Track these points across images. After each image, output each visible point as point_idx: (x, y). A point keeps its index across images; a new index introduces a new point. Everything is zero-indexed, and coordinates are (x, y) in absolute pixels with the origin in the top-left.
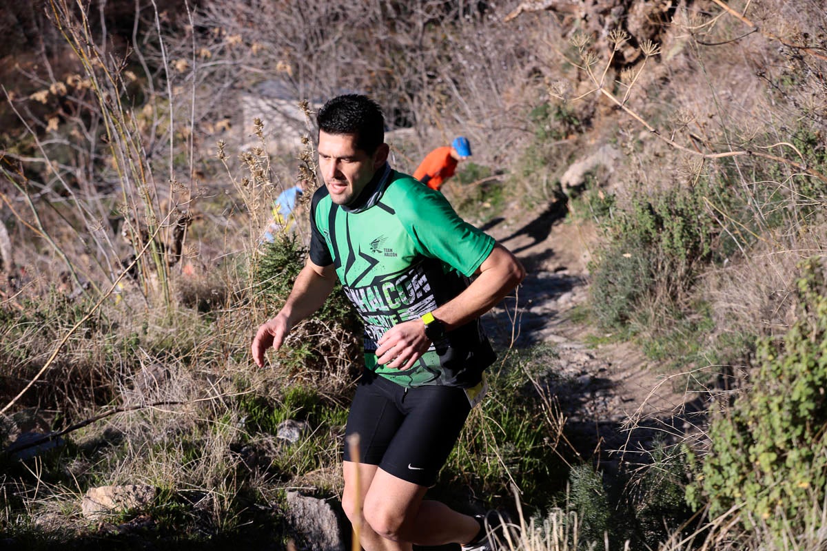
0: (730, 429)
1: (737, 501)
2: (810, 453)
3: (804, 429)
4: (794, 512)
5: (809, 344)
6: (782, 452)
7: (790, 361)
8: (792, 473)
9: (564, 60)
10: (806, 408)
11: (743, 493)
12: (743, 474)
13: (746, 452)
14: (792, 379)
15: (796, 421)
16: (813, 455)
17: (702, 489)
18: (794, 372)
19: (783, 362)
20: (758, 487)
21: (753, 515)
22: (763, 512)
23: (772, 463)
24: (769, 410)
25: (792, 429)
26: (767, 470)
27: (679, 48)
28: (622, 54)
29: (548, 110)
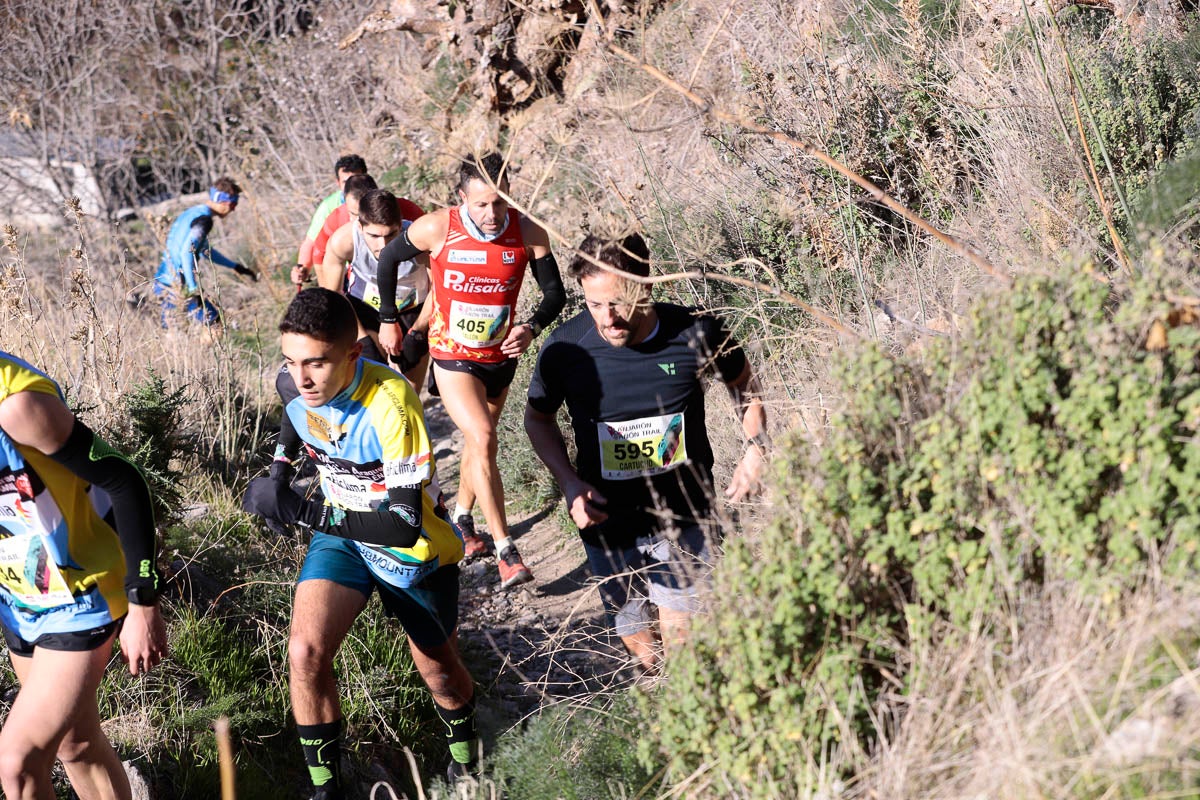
0: (694, 664)
1: (707, 758)
2: (800, 692)
3: (792, 660)
4: (782, 771)
5: (794, 548)
6: (763, 692)
7: (768, 572)
8: (778, 720)
9: (426, 100)
10: (793, 634)
11: (714, 748)
12: (714, 723)
13: (716, 692)
14: (773, 594)
15: (780, 650)
16: (804, 694)
17: (659, 743)
18: (775, 587)
19: (760, 573)
20: (733, 739)
21: (728, 775)
22: (742, 773)
23: (751, 708)
24: (745, 638)
25: (775, 660)
26: (745, 716)
27: (589, 81)
28: (509, 90)
29: (406, 173)
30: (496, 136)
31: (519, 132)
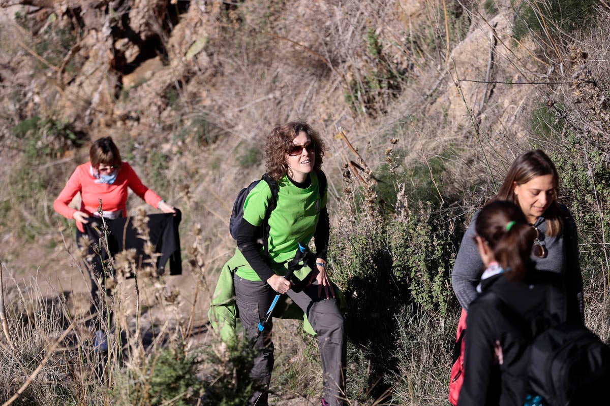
27: (200, 45)
28: (123, 53)
29: (39, 123)
30: (113, 91)
31: (139, 88)
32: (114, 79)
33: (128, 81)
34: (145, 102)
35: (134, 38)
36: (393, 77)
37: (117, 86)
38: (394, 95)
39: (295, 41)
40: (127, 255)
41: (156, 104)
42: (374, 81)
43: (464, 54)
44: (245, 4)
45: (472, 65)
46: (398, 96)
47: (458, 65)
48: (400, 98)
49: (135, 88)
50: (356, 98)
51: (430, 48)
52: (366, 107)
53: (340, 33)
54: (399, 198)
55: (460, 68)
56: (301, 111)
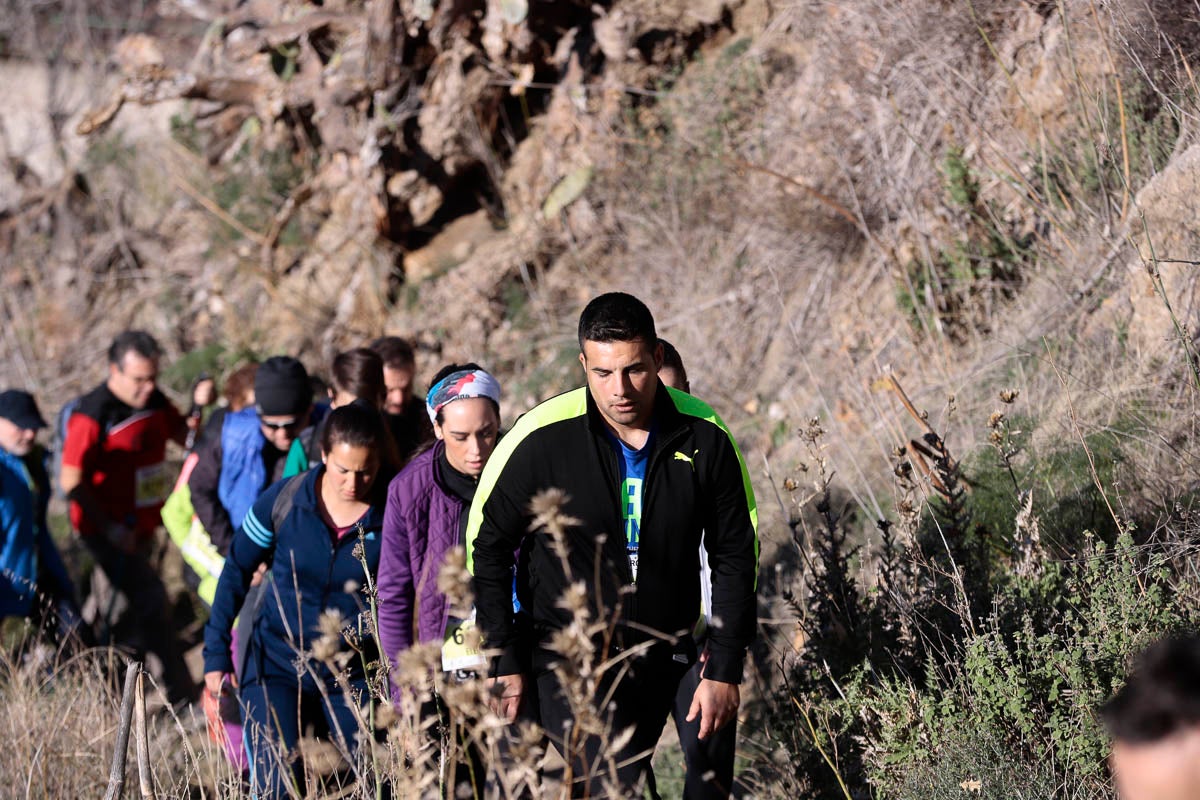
27: (575, 184)
28: (406, 205)
29: (221, 357)
30: (384, 287)
31: (441, 281)
32: (386, 261)
33: (416, 265)
34: (454, 312)
35: (431, 170)
36: (1002, 252)
37: (392, 277)
38: (1007, 294)
39: (785, 174)
40: (423, 654)
41: (477, 316)
42: (962, 263)
43: (1163, 200)
44: (674, 94)
45: (1183, 226)
46: (1015, 294)
47: (1151, 226)
48: (1020, 300)
49: (433, 279)
50: (922, 299)
51: (1086, 187)
52: (943, 320)
53: (885, 155)
54: (1020, 522)
55: (1154, 232)
56: (798, 328)
